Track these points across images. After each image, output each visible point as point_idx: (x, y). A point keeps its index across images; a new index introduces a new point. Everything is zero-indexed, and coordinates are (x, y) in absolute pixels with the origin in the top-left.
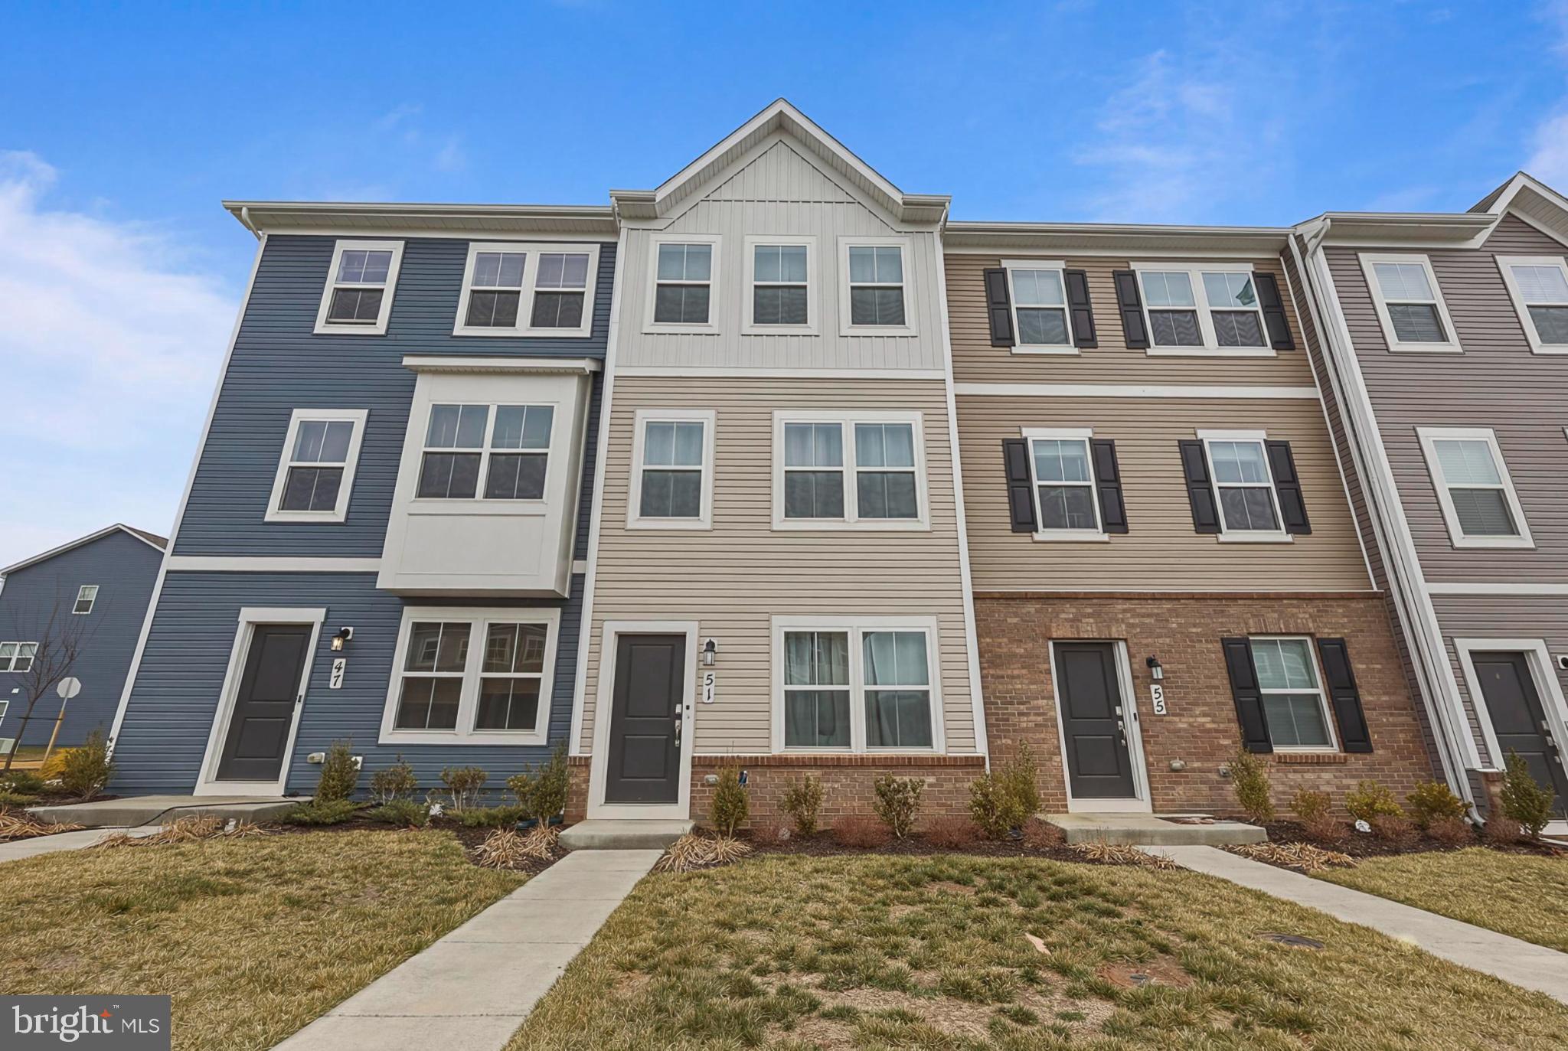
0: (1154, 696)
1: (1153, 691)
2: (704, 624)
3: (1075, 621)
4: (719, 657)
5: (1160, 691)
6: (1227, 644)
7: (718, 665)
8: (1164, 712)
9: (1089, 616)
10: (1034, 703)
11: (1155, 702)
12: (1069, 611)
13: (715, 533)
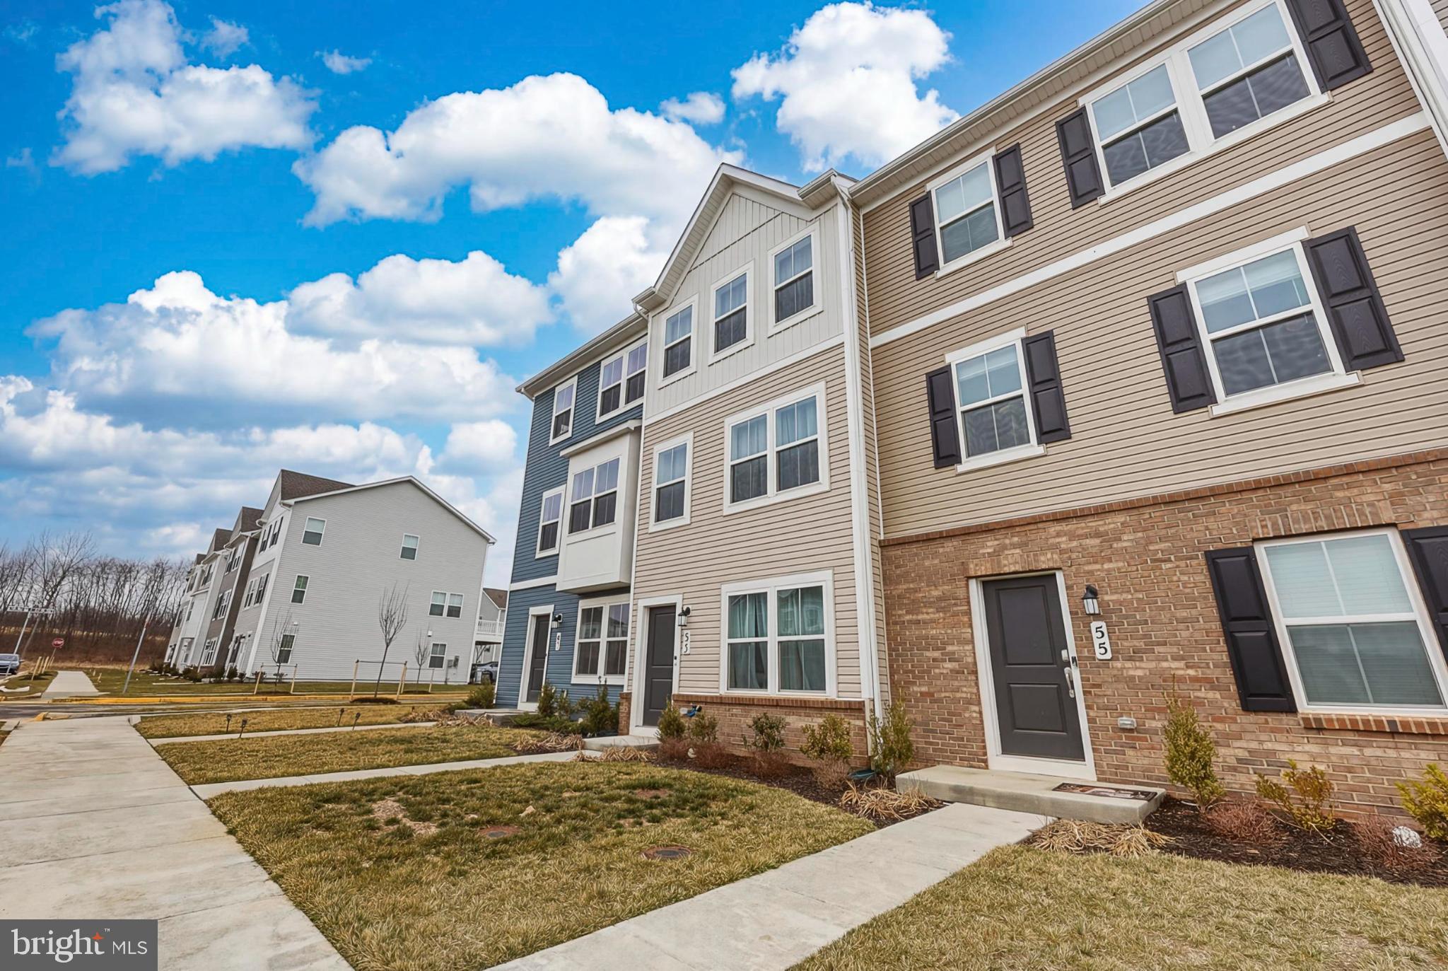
0: (1095, 635)
1: (1093, 630)
2: (686, 596)
3: (997, 553)
4: (693, 619)
5: (1104, 629)
6: (1214, 560)
7: (690, 626)
8: (1109, 656)
9: (1014, 546)
10: (950, 648)
11: (1097, 642)
12: (990, 544)
13: (693, 525)
